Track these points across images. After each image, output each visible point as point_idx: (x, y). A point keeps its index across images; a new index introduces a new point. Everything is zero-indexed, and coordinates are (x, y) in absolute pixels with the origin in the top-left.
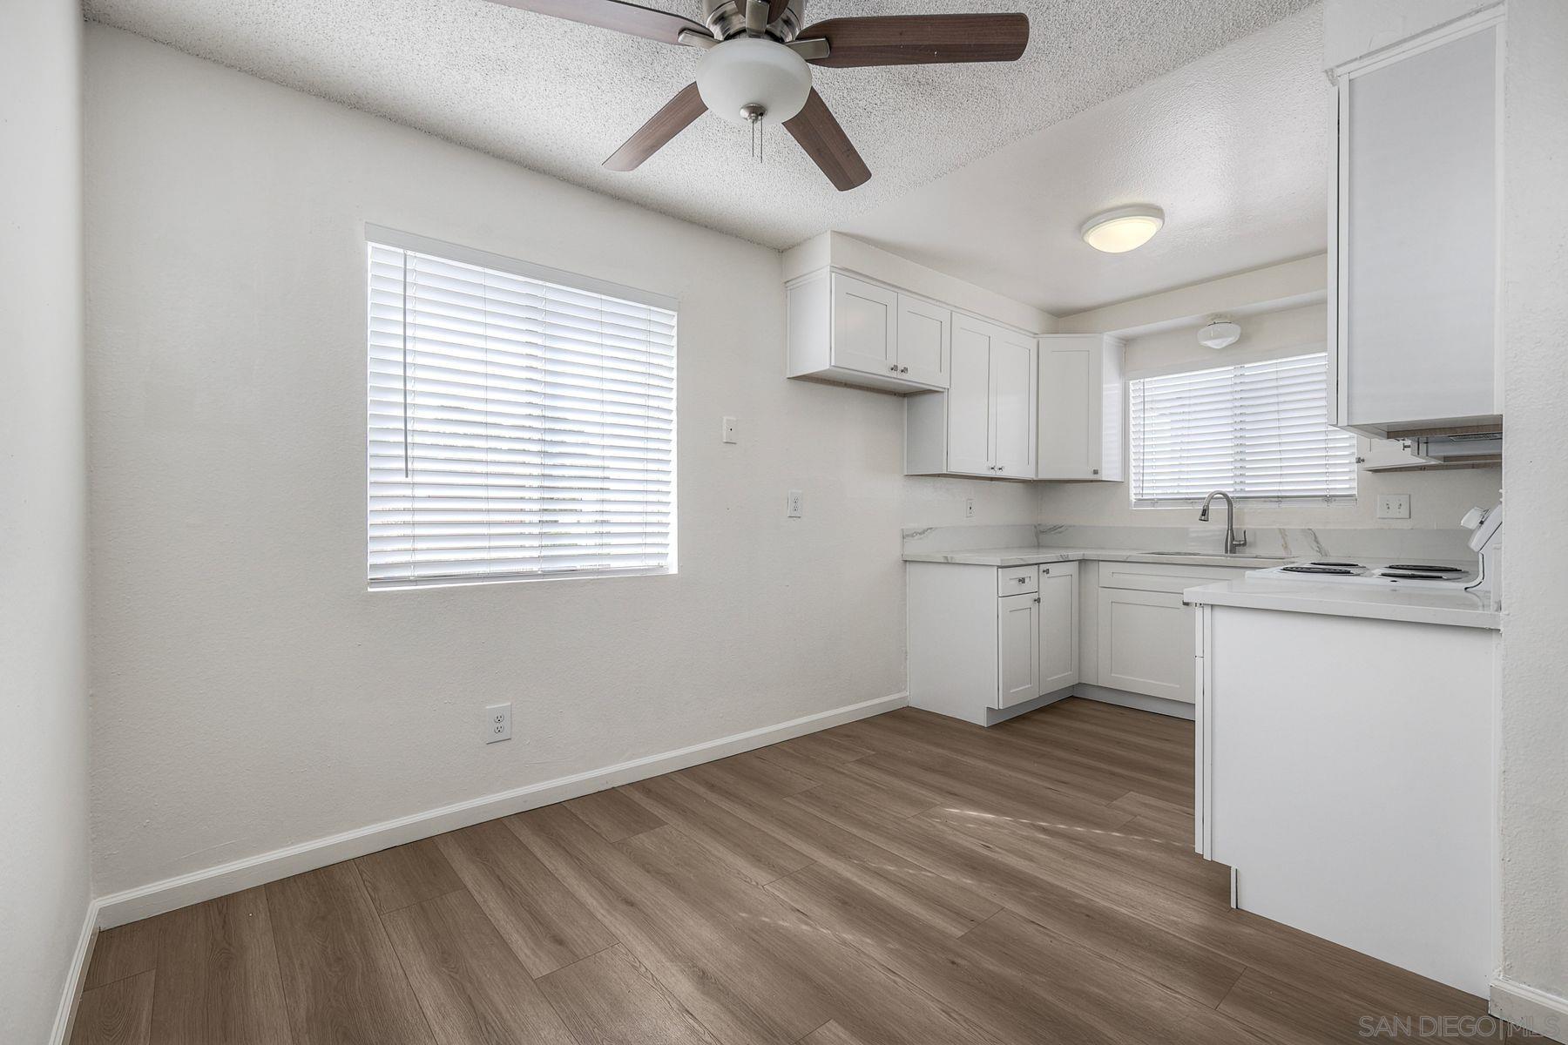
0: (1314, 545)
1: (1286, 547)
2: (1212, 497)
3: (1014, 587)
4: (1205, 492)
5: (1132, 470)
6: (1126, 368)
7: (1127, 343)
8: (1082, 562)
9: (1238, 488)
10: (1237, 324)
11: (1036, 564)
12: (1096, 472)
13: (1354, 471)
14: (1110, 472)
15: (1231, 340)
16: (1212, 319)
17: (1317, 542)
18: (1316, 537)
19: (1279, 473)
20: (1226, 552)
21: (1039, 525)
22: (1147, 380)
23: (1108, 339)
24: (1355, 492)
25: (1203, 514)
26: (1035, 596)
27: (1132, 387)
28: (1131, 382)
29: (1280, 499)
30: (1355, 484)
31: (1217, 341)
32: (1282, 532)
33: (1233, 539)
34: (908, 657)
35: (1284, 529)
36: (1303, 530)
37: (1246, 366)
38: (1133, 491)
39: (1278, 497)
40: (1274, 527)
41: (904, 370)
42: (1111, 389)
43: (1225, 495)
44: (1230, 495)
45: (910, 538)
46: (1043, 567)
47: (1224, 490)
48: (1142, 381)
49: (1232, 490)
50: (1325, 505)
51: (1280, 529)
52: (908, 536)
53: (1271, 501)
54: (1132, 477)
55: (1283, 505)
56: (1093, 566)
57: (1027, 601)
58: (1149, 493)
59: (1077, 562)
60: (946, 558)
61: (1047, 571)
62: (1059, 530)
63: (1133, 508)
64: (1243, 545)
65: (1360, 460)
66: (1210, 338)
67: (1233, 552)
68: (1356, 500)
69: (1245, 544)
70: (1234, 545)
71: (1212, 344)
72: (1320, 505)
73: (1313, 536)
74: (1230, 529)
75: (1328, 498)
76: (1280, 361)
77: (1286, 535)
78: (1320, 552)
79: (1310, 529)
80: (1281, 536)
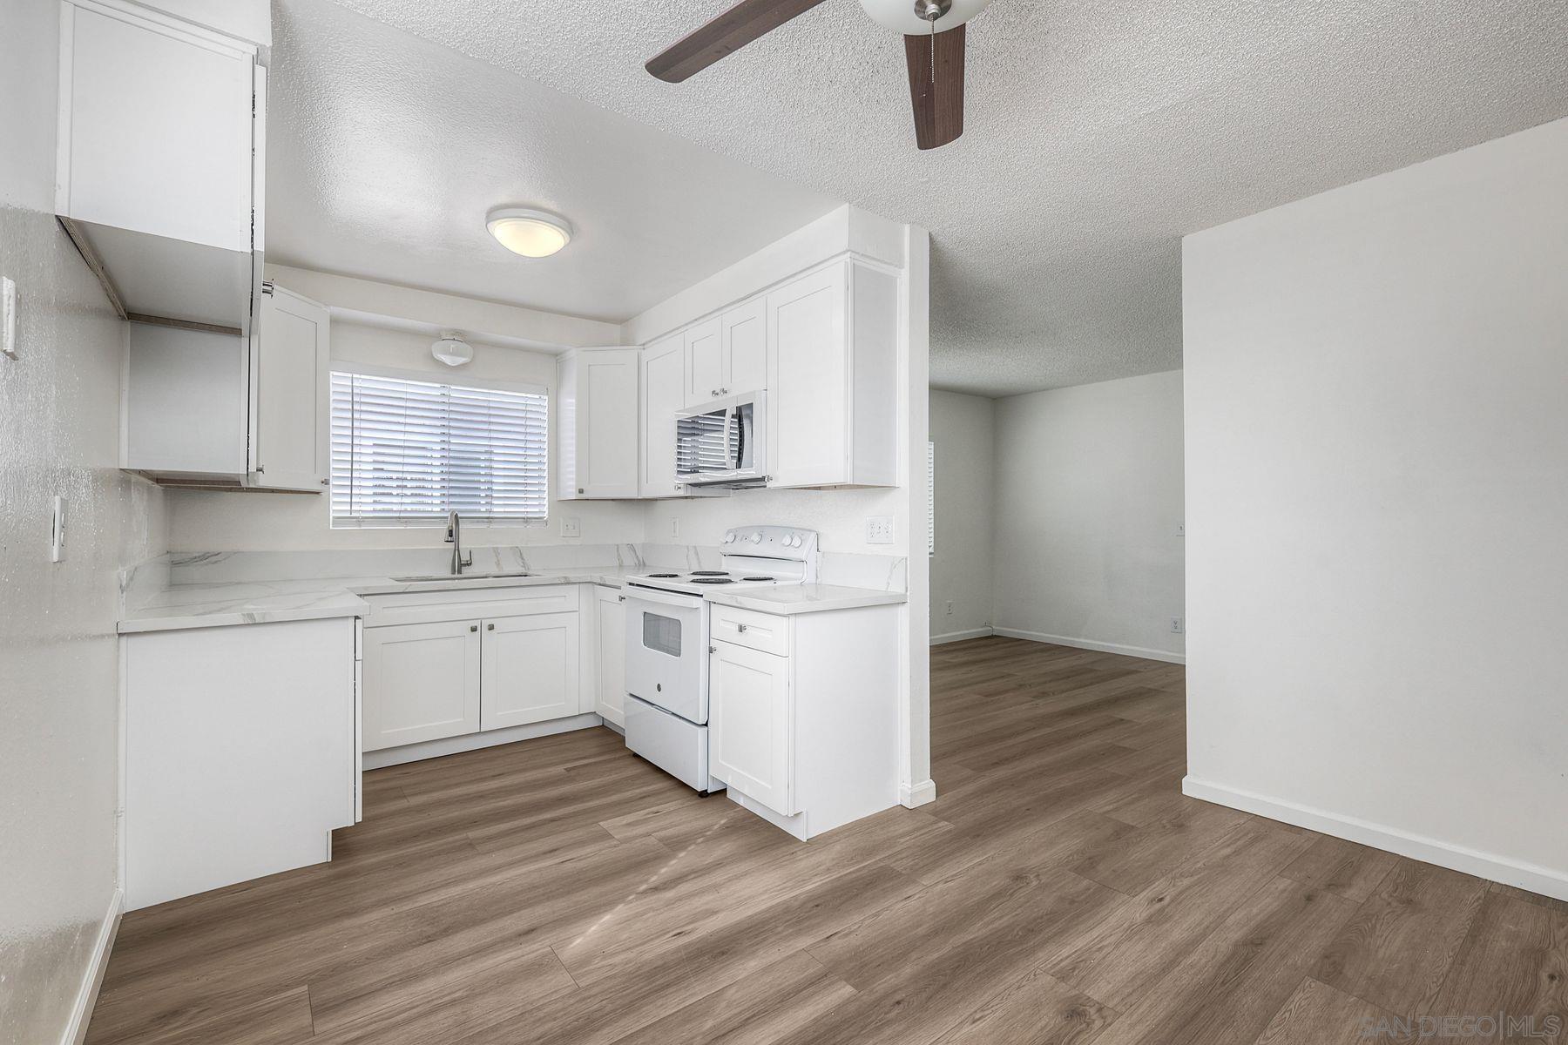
0: (520, 560)
1: (498, 564)
5: (333, 482)
10: (472, 346)
15: (461, 360)
16: (453, 335)
17: (522, 559)
18: (521, 554)
20: (454, 572)
24: (547, 516)
29: (490, 520)
30: (544, 509)
31: (452, 358)
32: (496, 550)
33: (459, 561)
35: (497, 548)
36: (511, 548)
39: (488, 518)
40: (488, 546)
48: (351, 376)
50: (523, 525)
51: (493, 546)
53: (483, 522)
54: (332, 490)
62: (214, 559)
63: (331, 528)
64: (469, 564)
65: (581, 491)
66: (447, 352)
67: (460, 572)
68: (546, 522)
69: (471, 564)
70: (461, 565)
71: (447, 360)
72: (520, 526)
73: (519, 553)
74: (457, 549)
75: (526, 520)
76: (491, 392)
77: (499, 553)
78: (524, 567)
79: (517, 547)
80: (494, 554)
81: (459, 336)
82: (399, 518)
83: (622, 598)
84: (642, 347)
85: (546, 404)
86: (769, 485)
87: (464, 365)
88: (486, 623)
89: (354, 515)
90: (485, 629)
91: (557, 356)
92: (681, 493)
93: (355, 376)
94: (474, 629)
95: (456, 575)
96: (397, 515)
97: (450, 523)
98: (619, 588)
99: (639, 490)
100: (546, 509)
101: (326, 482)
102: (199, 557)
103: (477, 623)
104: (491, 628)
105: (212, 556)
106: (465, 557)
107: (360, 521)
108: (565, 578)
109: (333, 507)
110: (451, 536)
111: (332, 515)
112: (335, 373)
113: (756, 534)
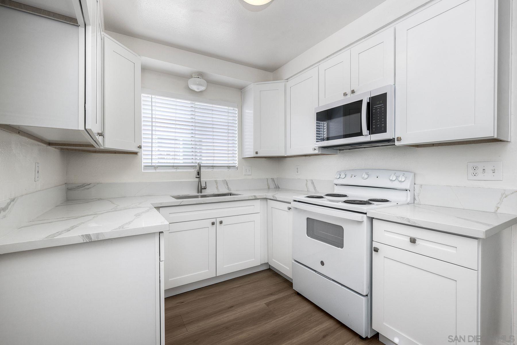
0: (227, 187)
1: (217, 188)
10: (207, 82)
16: (198, 75)
17: (227, 185)
19: (213, 155)
20: (198, 192)
21: (70, 183)
24: (237, 165)
27: (143, 98)
33: (201, 186)
35: (216, 180)
36: (223, 181)
39: (212, 166)
40: (213, 180)
48: (150, 96)
51: (215, 180)
53: (210, 168)
55: (215, 170)
62: (87, 187)
63: (143, 171)
64: (205, 188)
65: (257, 153)
66: (194, 84)
67: (201, 192)
68: (237, 168)
69: (206, 188)
70: (202, 189)
71: (195, 88)
72: (226, 170)
73: (226, 183)
74: (200, 181)
75: (229, 167)
76: (213, 106)
77: (217, 183)
78: (228, 189)
79: (225, 180)
80: (215, 183)
81: (201, 75)
82: (173, 166)
83: (289, 209)
84: (286, 81)
85: (237, 112)
86: (397, 143)
87: (201, 92)
88: (219, 220)
89: (153, 165)
90: (218, 223)
91: (241, 90)
92: (316, 152)
93: (153, 96)
94: (213, 224)
95: (200, 194)
96: (172, 165)
97: (198, 168)
98: (290, 203)
99: (286, 151)
100: (237, 162)
101: (140, 147)
102: (80, 186)
103: (214, 220)
104: (221, 222)
105: (87, 185)
106: (203, 185)
107: (155, 167)
109: (143, 161)
110: (199, 175)
111: (143, 165)
112: (143, 95)
113: (364, 174)
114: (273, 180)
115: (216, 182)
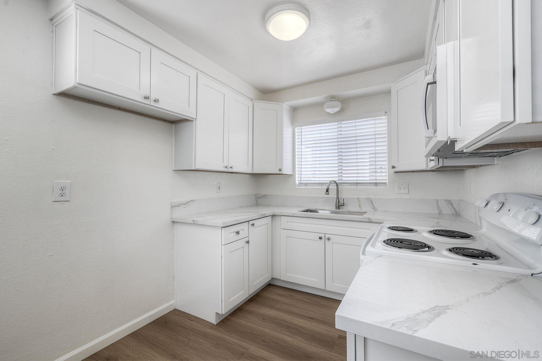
0: (371, 206)
1: (360, 206)
2: (331, 182)
3: (234, 237)
4: (328, 180)
5: (297, 169)
6: (294, 121)
7: (294, 110)
8: (273, 216)
9: (340, 178)
10: (340, 102)
11: (247, 221)
12: (280, 170)
13: (386, 172)
14: (287, 170)
15: (337, 109)
16: (330, 99)
17: (372, 204)
18: (372, 202)
19: (357, 172)
21: (258, 194)
22: (302, 127)
23: (286, 106)
24: (387, 181)
25: (327, 191)
26: (247, 239)
27: (296, 131)
28: (296, 128)
29: (357, 184)
30: (387, 178)
31: (331, 109)
33: (339, 203)
34: (175, 279)
35: (359, 198)
36: (367, 199)
37: (343, 123)
38: (297, 179)
39: (356, 183)
40: (355, 197)
41: (156, 101)
42: (287, 131)
43: (335, 182)
44: (337, 182)
45: (177, 208)
46: (251, 223)
47: (334, 179)
48: (300, 128)
49: (337, 179)
50: (374, 187)
51: (357, 198)
52: (175, 206)
53: (353, 185)
54: (297, 173)
55: (358, 187)
56: (278, 218)
57: (242, 243)
58: (304, 180)
59: (271, 217)
60: (194, 221)
61: (253, 225)
62: (266, 197)
63: (298, 187)
64: (343, 205)
66: (329, 108)
67: (339, 209)
68: (387, 185)
69: (345, 205)
70: (339, 205)
71: (329, 110)
74: (338, 198)
75: (376, 184)
76: (357, 121)
77: (360, 201)
78: (374, 209)
79: (369, 198)
80: (358, 201)
84: (427, 66)
88: (327, 236)
94: (320, 238)
95: (337, 210)
96: (318, 182)
99: (427, 164)
102: (263, 196)
103: (323, 236)
104: (329, 239)
106: (341, 202)
108: (369, 218)
111: (297, 182)
114: (449, 202)
115: (358, 199)
